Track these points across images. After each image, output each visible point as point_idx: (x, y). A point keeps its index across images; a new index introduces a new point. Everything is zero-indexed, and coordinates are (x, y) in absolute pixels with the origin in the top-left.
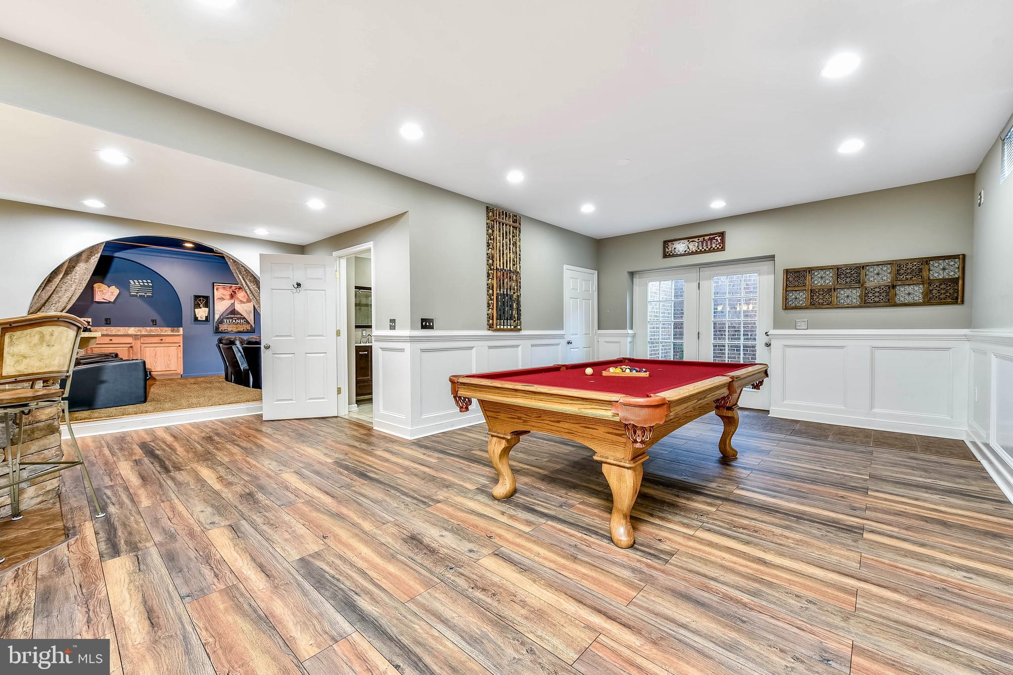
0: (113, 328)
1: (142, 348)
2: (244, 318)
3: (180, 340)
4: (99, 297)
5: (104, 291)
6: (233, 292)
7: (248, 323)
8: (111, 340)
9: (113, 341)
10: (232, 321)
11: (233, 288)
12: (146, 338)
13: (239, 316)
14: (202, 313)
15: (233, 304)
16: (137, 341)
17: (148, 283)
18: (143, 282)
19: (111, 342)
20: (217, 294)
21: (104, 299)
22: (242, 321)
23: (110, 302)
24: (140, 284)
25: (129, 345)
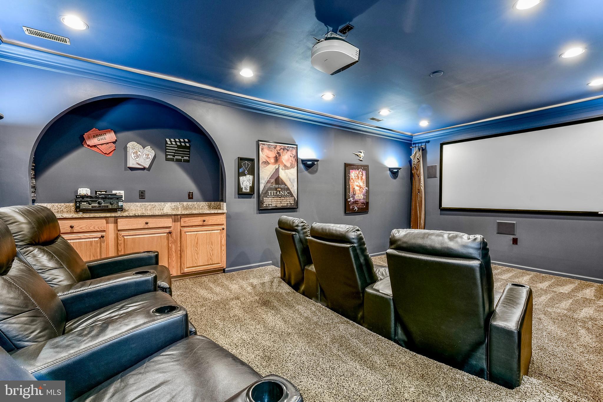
0: (148, 204)
1: (183, 233)
2: (288, 189)
3: (222, 219)
4: (134, 162)
5: (139, 153)
6: (278, 153)
7: (291, 194)
8: (147, 223)
9: (150, 225)
10: (276, 193)
11: (278, 148)
12: (186, 219)
13: (283, 186)
14: (246, 182)
15: (277, 170)
16: (176, 223)
17: (185, 142)
18: (180, 142)
19: (146, 226)
20: (263, 156)
21: (139, 164)
22: (286, 193)
23: (144, 169)
24: (176, 144)
25: (167, 230)
